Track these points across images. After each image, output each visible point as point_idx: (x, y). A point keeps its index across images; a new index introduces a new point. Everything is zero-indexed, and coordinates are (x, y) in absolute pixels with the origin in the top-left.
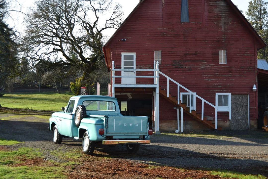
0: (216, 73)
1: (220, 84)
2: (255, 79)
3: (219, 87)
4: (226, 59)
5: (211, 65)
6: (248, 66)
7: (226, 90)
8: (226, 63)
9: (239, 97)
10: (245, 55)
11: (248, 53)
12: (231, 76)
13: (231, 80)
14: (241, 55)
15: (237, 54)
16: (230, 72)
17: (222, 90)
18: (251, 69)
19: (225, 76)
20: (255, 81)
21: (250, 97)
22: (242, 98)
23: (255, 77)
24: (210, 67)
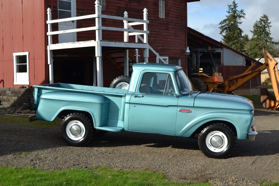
0: (157, 30)
1: (160, 44)
2: (185, 40)
3: (159, 48)
4: (164, 12)
5: (153, 18)
6: (180, 23)
7: (164, 53)
8: (164, 18)
9: (172, 62)
10: (179, 9)
11: (181, 6)
12: (168, 34)
13: (168, 40)
14: (176, 9)
15: (173, 7)
16: (168, 29)
17: (161, 53)
18: (182, 27)
19: (164, 34)
20: (186, 42)
21: (181, 62)
22: (174, 62)
23: (185, 37)
24: (152, 21)
